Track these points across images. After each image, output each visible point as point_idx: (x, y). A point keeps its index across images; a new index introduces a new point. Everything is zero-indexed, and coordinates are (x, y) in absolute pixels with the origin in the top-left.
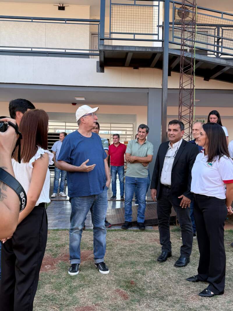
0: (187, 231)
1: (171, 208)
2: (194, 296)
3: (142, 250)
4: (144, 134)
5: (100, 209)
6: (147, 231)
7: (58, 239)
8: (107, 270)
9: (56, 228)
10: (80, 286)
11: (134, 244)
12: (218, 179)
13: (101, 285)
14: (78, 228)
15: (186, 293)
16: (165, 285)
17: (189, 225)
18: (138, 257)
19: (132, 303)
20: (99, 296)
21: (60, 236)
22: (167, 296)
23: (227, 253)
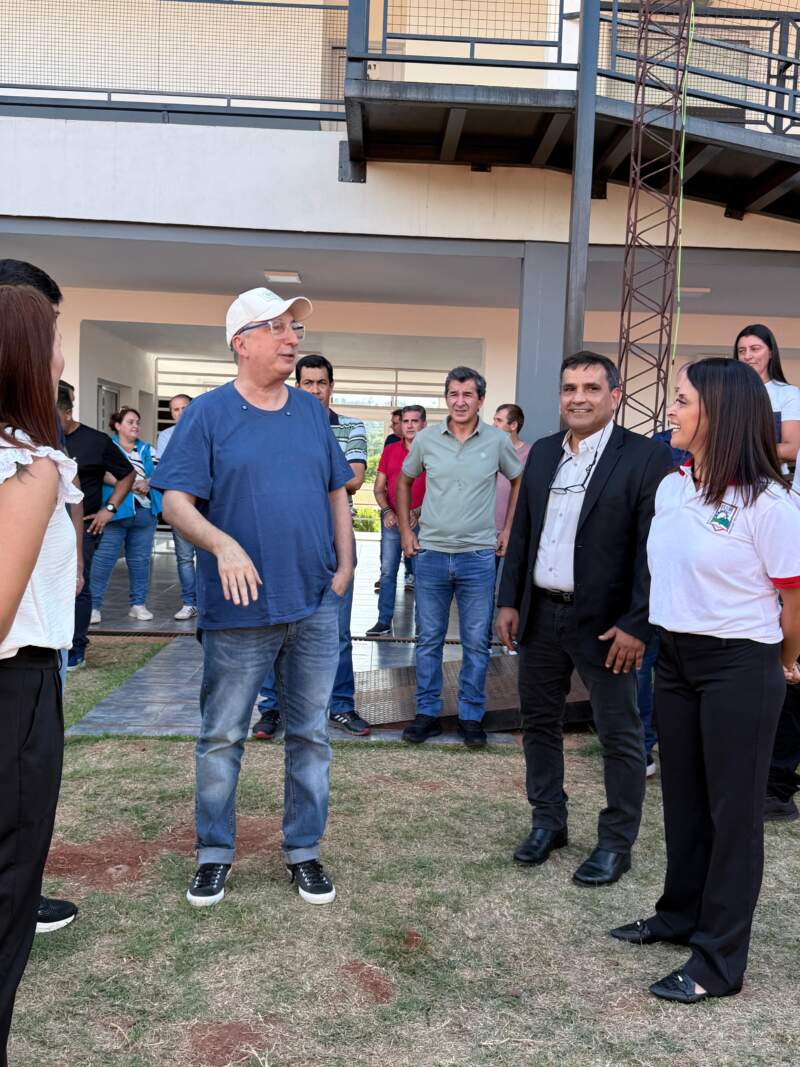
0: (623, 758)
1: (571, 673)
2: (631, 996)
3: (463, 820)
4: (469, 401)
5: (308, 672)
6: (492, 750)
7: (171, 772)
8: (328, 889)
9: (170, 733)
10: (222, 946)
11: (438, 797)
12: (753, 575)
13: (298, 945)
14: (226, 736)
15: (602, 984)
16: (529, 950)
17: (633, 736)
18: (447, 843)
19: (400, 1016)
20: (282, 988)
21: (180, 761)
22: (532, 992)
23: (772, 838)
